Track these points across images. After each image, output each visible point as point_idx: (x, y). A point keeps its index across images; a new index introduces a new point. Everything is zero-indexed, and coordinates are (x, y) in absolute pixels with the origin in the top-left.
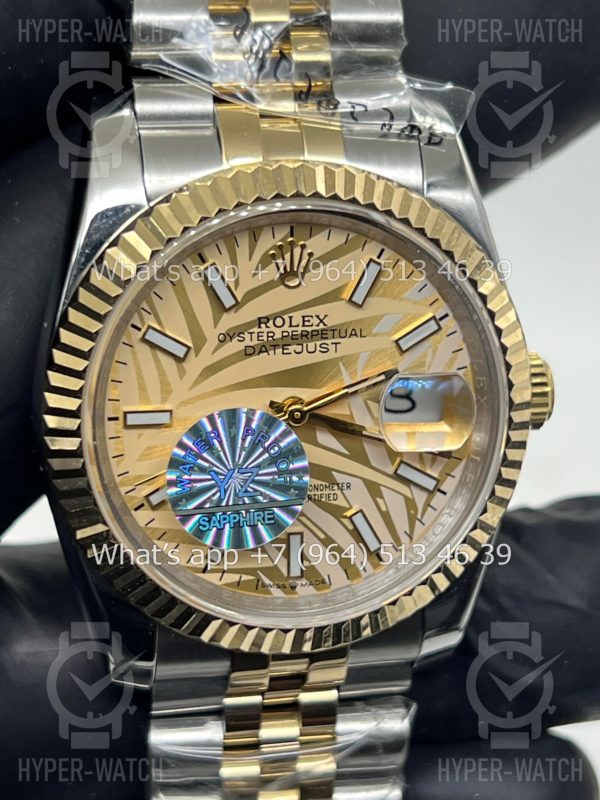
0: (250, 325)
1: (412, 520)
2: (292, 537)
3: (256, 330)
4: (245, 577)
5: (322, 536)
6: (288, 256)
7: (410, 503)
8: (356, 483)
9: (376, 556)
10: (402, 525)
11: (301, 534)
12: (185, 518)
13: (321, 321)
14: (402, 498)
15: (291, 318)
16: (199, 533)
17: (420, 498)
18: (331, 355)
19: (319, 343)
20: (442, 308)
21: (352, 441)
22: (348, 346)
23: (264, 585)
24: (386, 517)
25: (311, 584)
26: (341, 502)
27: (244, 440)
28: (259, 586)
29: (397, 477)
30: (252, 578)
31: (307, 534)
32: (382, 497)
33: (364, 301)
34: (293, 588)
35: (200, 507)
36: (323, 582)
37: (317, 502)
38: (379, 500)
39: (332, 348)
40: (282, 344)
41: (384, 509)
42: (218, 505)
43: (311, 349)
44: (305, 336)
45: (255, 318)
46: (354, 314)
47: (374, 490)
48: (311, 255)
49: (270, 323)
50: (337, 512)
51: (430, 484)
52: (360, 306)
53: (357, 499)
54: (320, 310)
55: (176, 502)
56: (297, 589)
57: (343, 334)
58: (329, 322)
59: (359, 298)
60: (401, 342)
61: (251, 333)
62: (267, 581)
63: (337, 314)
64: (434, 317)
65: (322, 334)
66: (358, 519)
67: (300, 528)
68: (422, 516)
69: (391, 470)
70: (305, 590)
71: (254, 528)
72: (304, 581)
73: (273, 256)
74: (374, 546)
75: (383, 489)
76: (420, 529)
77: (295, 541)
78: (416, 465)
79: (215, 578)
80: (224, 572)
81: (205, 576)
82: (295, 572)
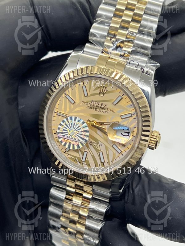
0: (90, 101)
1: (114, 159)
2: (85, 152)
3: (91, 103)
4: (73, 157)
5: (92, 155)
7: (114, 154)
8: (103, 145)
9: (103, 164)
10: (111, 158)
12: (59, 137)
13: (106, 106)
14: (113, 153)
15: (99, 103)
16: (62, 142)
17: (117, 154)
18: (106, 114)
19: (104, 110)
20: (133, 112)
21: (104, 135)
22: (110, 113)
23: (76, 161)
24: (108, 156)
25: (87, 165)
26: (99, 148)
27: (77, 125)
28: (75, 160)
29: (112, 147)
30: (74, 158)
31: (89, 153)
32: (108, 151)
33: (116, 104)
34: (83, 164)
35: (63, 136)
36: (90, 165)
37: (93, 146)
38: (107, 151)
39: (106, 112)
40: (96, 108)
41: (108, 154)
42: (67, 137)
43: (101, 111)
44: (101, 108)
45: (91, 100)
46: (113, 106)
47: (107, 149)
48: (107, 90)
49: (94, 102)
50: (97, 150)
51: (119, 152)
52: (115, 105)
53: (102, 149)
54: (106, 103)
55: (58, 133)
56: (84, 165)
57: (110, 110)
59: (115, 103)
60: (122, 116)
61: (89, 103)
62: (77, 160)
63: (109, 105)
64: (131, 113)
65: (105, 109)
66: (101, 153)
67: (88, 151)
68: (116, 158)
69: (112, 145)
70: (85, 165)
71: (73, 145)
72: (85, 163)
73: (99, 88)
74: (103, 161)
75: (109, 149)
76: (115, 161)
77: (85, 153)
78: (118, 146)
79: (66, 155)
80: (69, 154)
81: (64, 154)
82: (83, 160)
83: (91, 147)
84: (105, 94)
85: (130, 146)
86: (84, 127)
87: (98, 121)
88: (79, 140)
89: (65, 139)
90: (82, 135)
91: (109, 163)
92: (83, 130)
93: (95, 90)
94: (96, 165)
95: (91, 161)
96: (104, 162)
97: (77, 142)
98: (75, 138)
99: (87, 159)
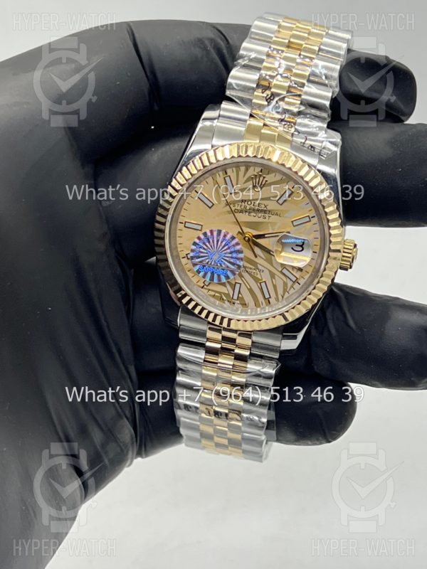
1: (285, 291)
2: (237, 284)
4: (216, 294)
5: (248, 287)
6: (257, 180)
7: (285, 284)
8: (267, 272)
9: (268, 301)
10: (280, 291)
11: (240, 284)
12: (195, 265)
13: (266, 207)
14: (282, 281)
16: (198, 272)
17: (290, 283)
18: (266, 220)
19: (263, 215)
20: (313, 213)
21: (268, 255)
22: (273, 218)
23: (223, 299)
24: (275, 287)
25: (241, 304)
26: (259, 276)
27: (222, 242)
28: (221, 298)
29: (281, 272)
30: (219, 295)
31: (243, 284)
33: (283, 203)
34: (234, 303)
35: (201, 262)
36: (245, 304)
37: (250, 274)
38: (274, 280)
39: (267, 218)
40: (249, 211)
41: (275, 284)
42: (207, 263)
43: (259, 216)
44: (258, 210)
46: (278, 207)
47: (272, 276)
48: (266, 181)
50: (256, 280)
51: (294, 279)
52: (281, 205)
53: (265, 277)
54: (266, 202)
55: (192, 258)
57: (273, 214)
58: (269, 208)
59: (280, 202)
60: (294, 222)
61: (238, 205)
62: (225, 298)
63: (272, 205)
64: (309, 216)
65: (265, 212)
66: (263, 285)
67: (240, 282)
68: (289, 291)
69: (280, 269)
70: (238, 306)
71: (219, 276)
72: (238, 302)
73: (253, 178)
74: (267, 296)
75: (276, 276)
76: (287, 295)
77: (238, 286)
78: (291, 271)
79: (206, 291)
80: (209, 290)
81: (202, 290)
82: (235, 297)
83: (245, 275)
84: (264, 189)
85: (310, 270)
86: (234, 245)
87: (255, 233)
88: (228, 267)
89: (204, 266)
90: (232, 258)
91: (277, 299)
92: (232, 250)
93: (246, 181)
94: (257, 304)
95: (248, 298)
96: (270, 297)
97: (223, 270)
98: (221, 264)
99: (240, 296)
